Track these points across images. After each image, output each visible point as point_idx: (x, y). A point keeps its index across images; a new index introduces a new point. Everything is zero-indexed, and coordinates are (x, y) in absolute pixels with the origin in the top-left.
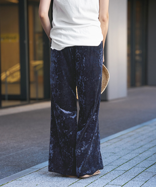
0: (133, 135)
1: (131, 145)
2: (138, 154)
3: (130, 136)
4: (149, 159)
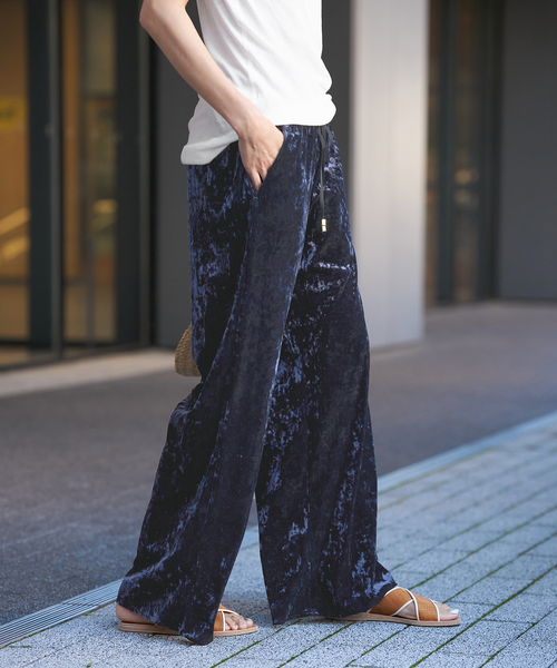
0: (446, 482)
2: (465, 555)
3: (434, 488)
4: (503, 572)
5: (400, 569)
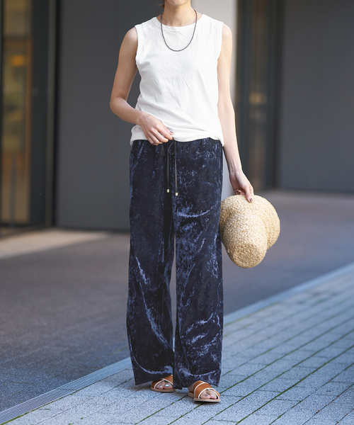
0: (251, 324)
1: (249, 348)
2: (264, 366)
3: (245, 327)
4: (285, 375)
5: (230, 373)
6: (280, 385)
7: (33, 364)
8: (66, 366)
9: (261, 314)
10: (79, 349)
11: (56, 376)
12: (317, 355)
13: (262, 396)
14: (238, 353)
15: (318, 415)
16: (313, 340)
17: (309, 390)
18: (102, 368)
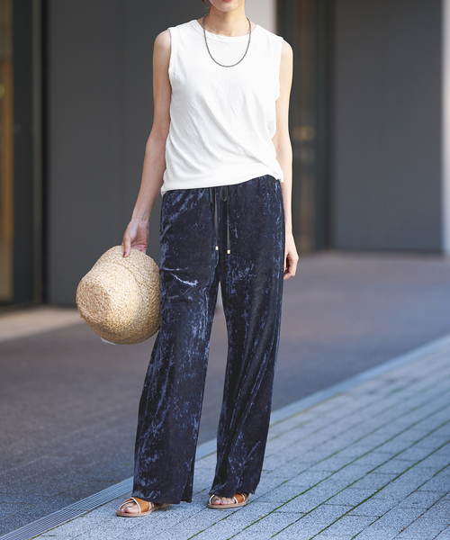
0: (309, 421)
2: (330, 474)
3: (302, 425)
4: (357, 485)
5: (287, 484)
6: (352, 497)
7: (29, 479)
8: (72, 481)
9: (321, 408)
10: (88, 459)
11: (60, 494)
12: (397, 457)
13: (330, 512)
14: (295, 458)
15: (403, 534)
16: (391, 439)
17: (389, 503)
18: (119, 481)
